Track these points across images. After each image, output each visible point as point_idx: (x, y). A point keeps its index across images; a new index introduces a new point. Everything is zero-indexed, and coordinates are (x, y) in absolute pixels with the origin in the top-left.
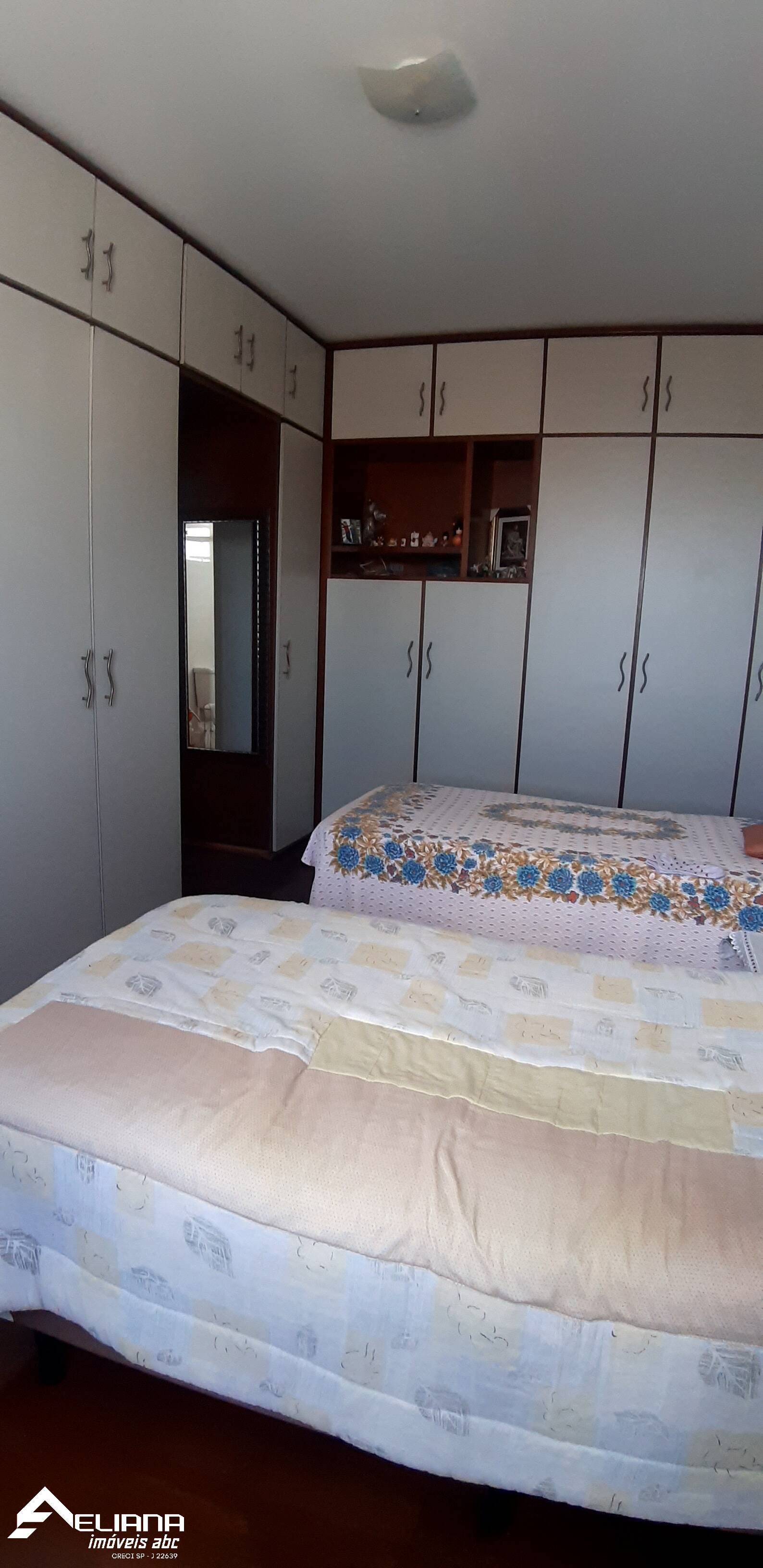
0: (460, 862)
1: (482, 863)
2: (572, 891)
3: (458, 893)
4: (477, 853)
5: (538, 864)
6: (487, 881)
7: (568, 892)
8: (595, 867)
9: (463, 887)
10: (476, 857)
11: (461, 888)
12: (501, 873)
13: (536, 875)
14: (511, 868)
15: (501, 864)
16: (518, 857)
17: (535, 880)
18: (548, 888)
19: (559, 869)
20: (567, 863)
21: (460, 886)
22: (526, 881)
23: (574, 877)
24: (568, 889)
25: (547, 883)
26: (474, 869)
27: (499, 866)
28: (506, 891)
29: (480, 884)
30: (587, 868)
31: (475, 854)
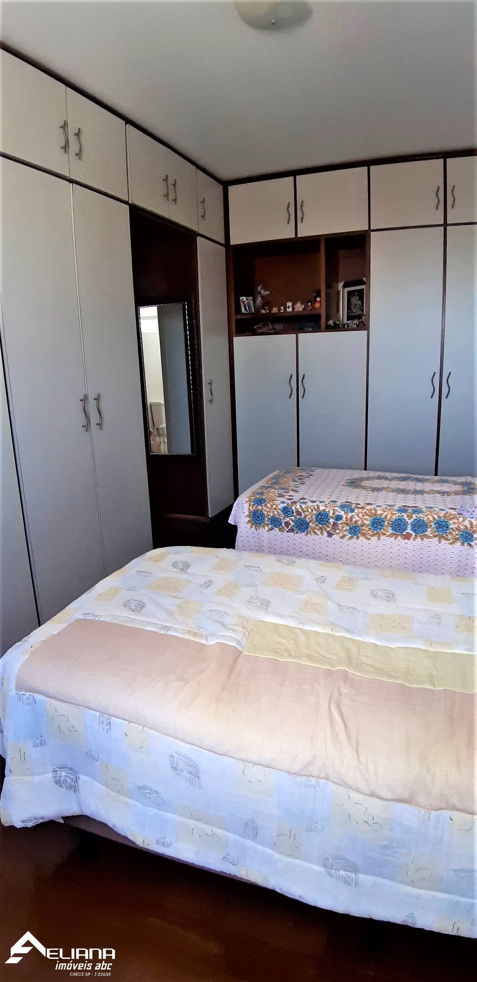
0: (332, 517)
1: (347, 517)
2: (407, 533)
3: (331, 537)
4: (343, 511)
5: (384, 516)
6: (350, 529)
7: (404, 533)
8: (422, 516)
9: (334, 533)
10: (342, 513)
11: (333, 534)
12: (359, 523)
13: (383, 523)
14: (366, 519)
15: (359, 517)
16: (370, 512)
17: (382, 526)
18: (391, 531)
19: (398, 518)
20: (403, 514)
21: (333, 533)
22: (376, 527)
23: (409, 523)
24: (405, 531)
25: (390, 528)
26: (342, 521)
27: (358, 519)
28: (364, 535)
29: (346, 530)
30: (417, 517)
31: (342, 511)
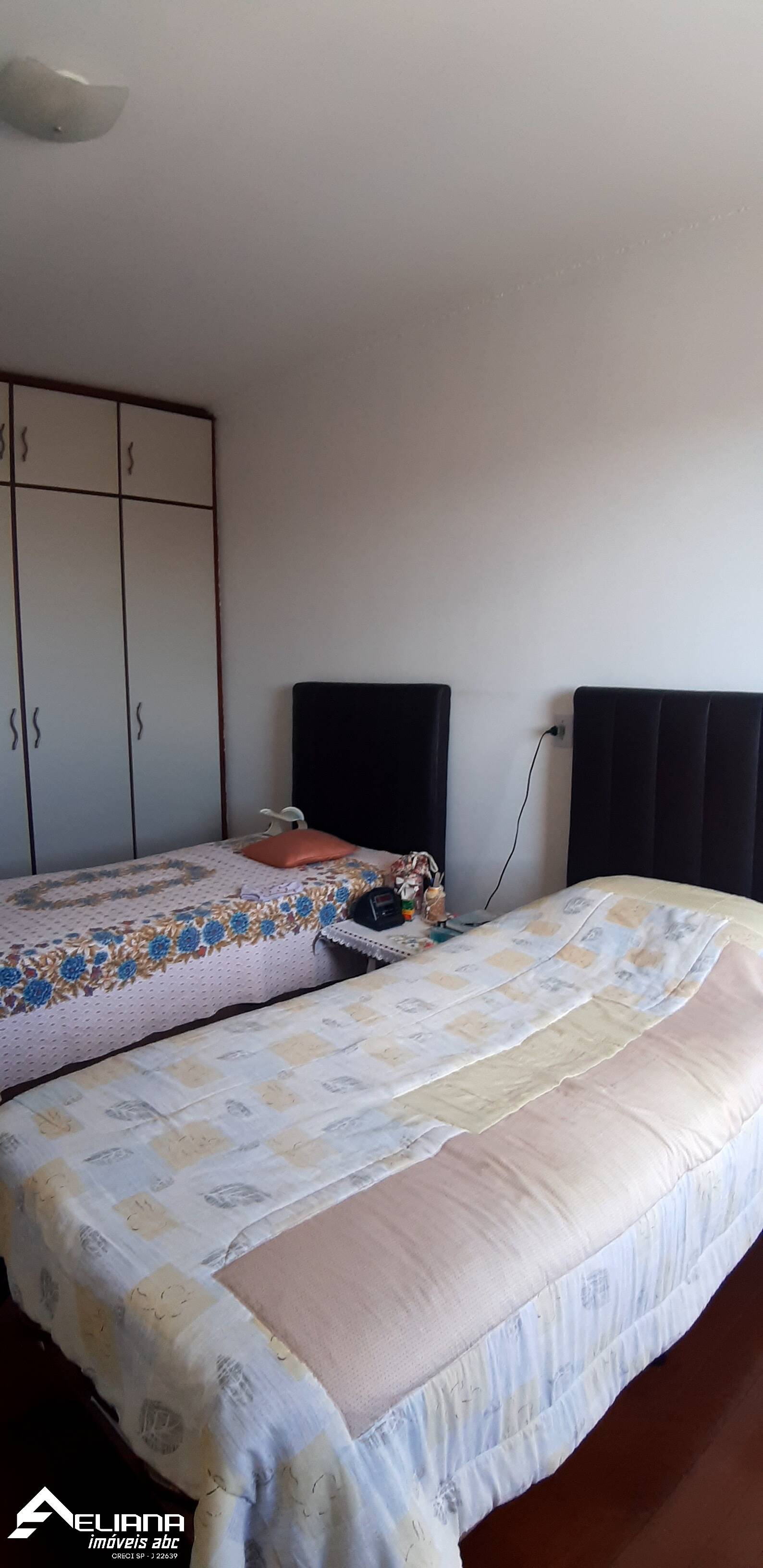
0: (89, 961)
1: (113, 952)
2: (201, 947)
3: (92, 995)
4: (106, 944)
5: (166, 932)
6: (121, 970)
7: (198, 949)
8: (215, 916)
9: (96, 986)
10: (106, 949)
11: (94, 989)
12: (133, 956)
13: (167, 944)
14: (143, 946)
15: (131, 946)
16: (147, 933)
17: (167, 949)
18: (178, 952)
19: (186, 929)
20: (191, 921)
21: (94, 987)
22: (158, 954)
23: (200, 932)
24: (198, 945)
25: (177, 948)
26: (106, 962)
27: (130, 949)
28: (141, 972)
29: (114, 975)
30: (208, 920)
31: (103, 946)
